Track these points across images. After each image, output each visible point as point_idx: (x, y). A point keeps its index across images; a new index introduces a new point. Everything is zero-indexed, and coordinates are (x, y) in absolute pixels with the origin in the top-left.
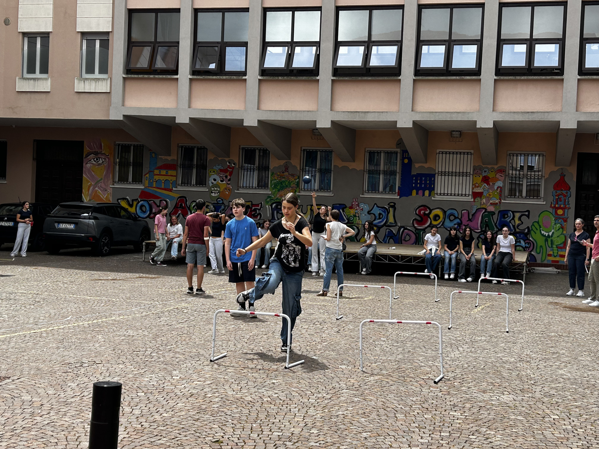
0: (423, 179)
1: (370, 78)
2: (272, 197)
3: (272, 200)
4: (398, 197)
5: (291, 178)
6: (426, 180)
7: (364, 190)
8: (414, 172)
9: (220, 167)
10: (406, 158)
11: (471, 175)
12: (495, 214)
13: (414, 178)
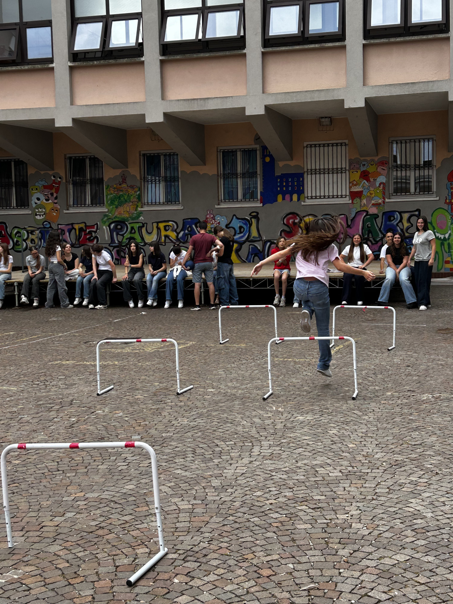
0: (290, 180)
1: (207, 55)
2: (110, 216)
3: (110, 219)
4: (261, 205)
5: (130, 190)
6: (293, 182)
7: (220, 199)
8: (278, 173)
9: (43, 183)
10: (267, 156)
11: (347, 171)
12: (378, 216)
13: (279, 180)
